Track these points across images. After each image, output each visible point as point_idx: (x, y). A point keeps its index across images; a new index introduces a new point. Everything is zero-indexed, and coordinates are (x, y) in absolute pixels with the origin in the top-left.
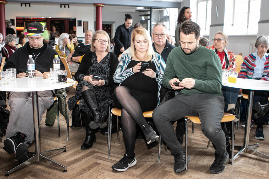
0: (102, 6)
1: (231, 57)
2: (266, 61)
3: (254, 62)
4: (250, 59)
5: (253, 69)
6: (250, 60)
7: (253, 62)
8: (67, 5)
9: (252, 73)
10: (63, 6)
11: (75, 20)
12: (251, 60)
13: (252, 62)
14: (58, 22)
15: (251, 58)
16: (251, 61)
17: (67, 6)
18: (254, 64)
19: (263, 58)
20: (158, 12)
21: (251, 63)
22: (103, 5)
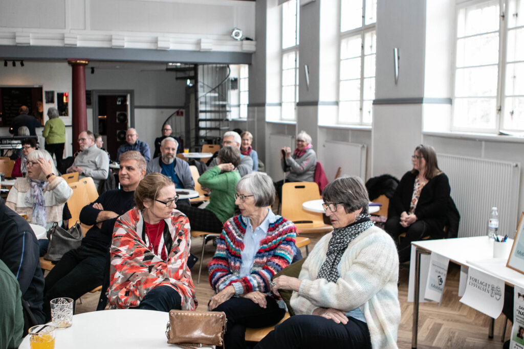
0: (85, 65)
1: (177, 230)
2: (268, 235)
3: (243, 238)
4: (234, 228)
5: (240, 254)
6: (234, 232)
7: (239, 236)
8: (18, 60)
9: (238, 264)
10: (10, 64)
11: (40, 89)
12: (236, 232)
13: (237, 237)
14: (17, 92)
15: (236, 227)
16: (235, 234)
17: (18, 64)
18: (241, 241)
19: (260, 229)
20: (218, 69)
21: (235, 238)
22: (87, 62)
